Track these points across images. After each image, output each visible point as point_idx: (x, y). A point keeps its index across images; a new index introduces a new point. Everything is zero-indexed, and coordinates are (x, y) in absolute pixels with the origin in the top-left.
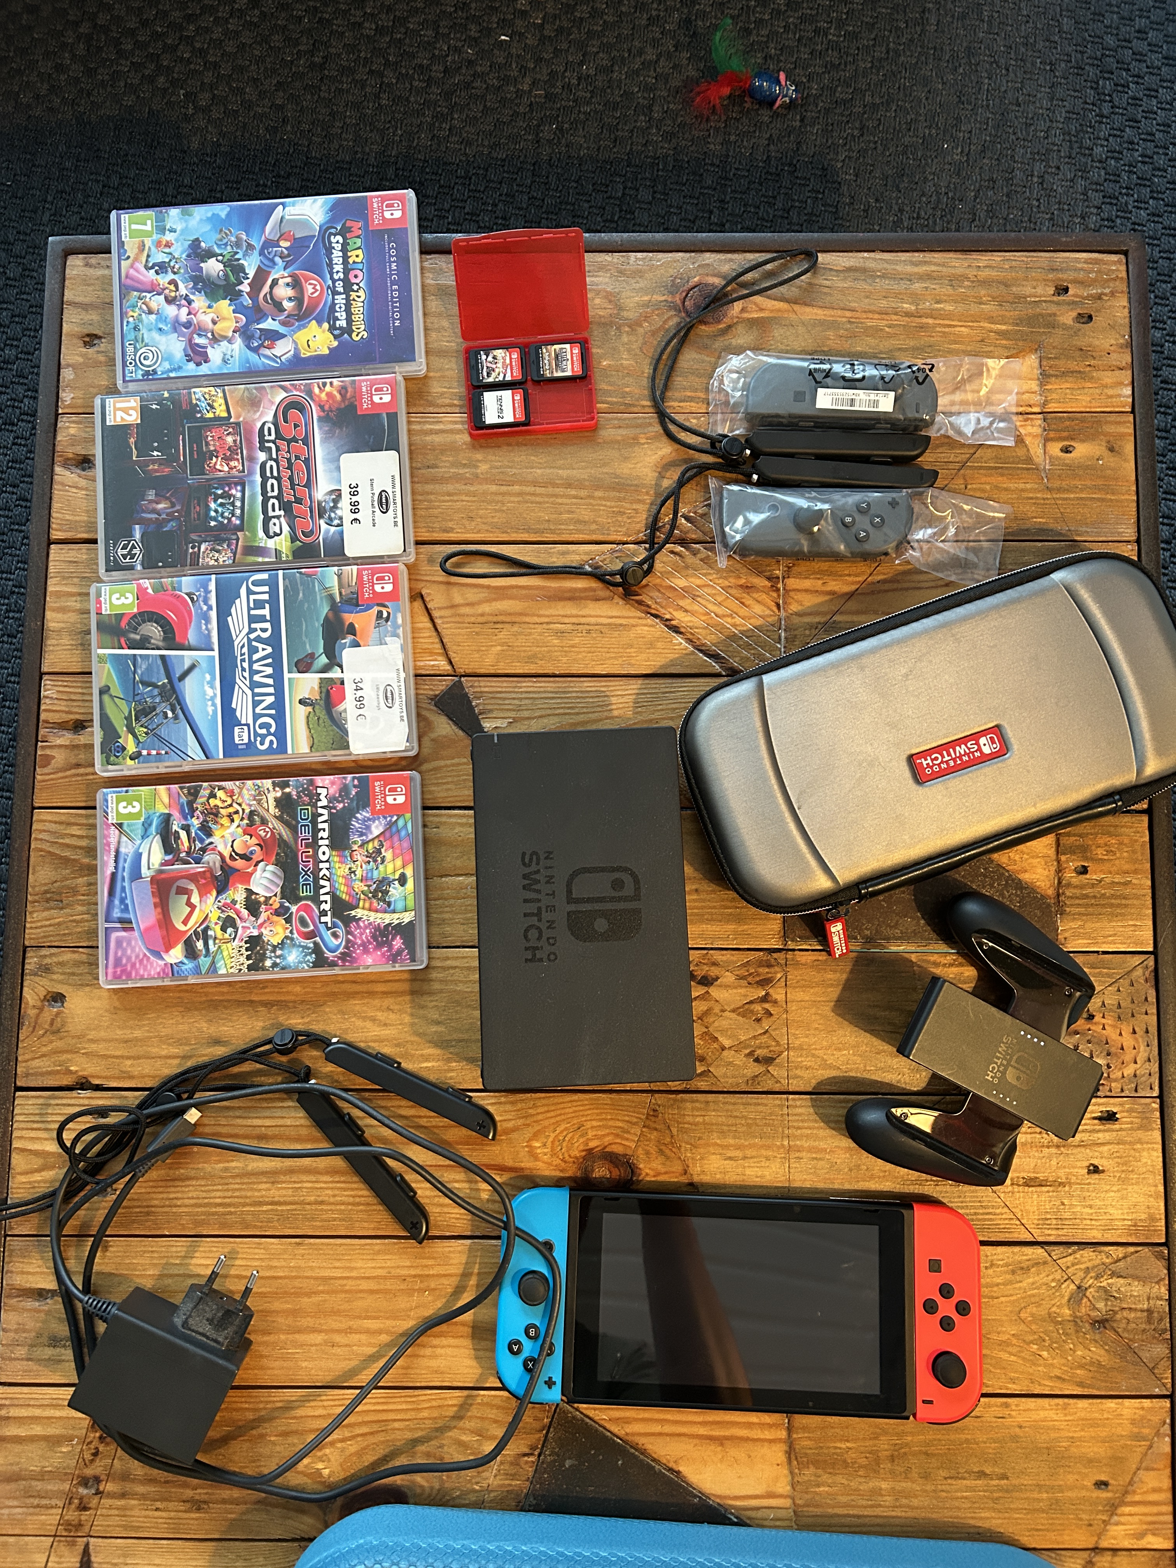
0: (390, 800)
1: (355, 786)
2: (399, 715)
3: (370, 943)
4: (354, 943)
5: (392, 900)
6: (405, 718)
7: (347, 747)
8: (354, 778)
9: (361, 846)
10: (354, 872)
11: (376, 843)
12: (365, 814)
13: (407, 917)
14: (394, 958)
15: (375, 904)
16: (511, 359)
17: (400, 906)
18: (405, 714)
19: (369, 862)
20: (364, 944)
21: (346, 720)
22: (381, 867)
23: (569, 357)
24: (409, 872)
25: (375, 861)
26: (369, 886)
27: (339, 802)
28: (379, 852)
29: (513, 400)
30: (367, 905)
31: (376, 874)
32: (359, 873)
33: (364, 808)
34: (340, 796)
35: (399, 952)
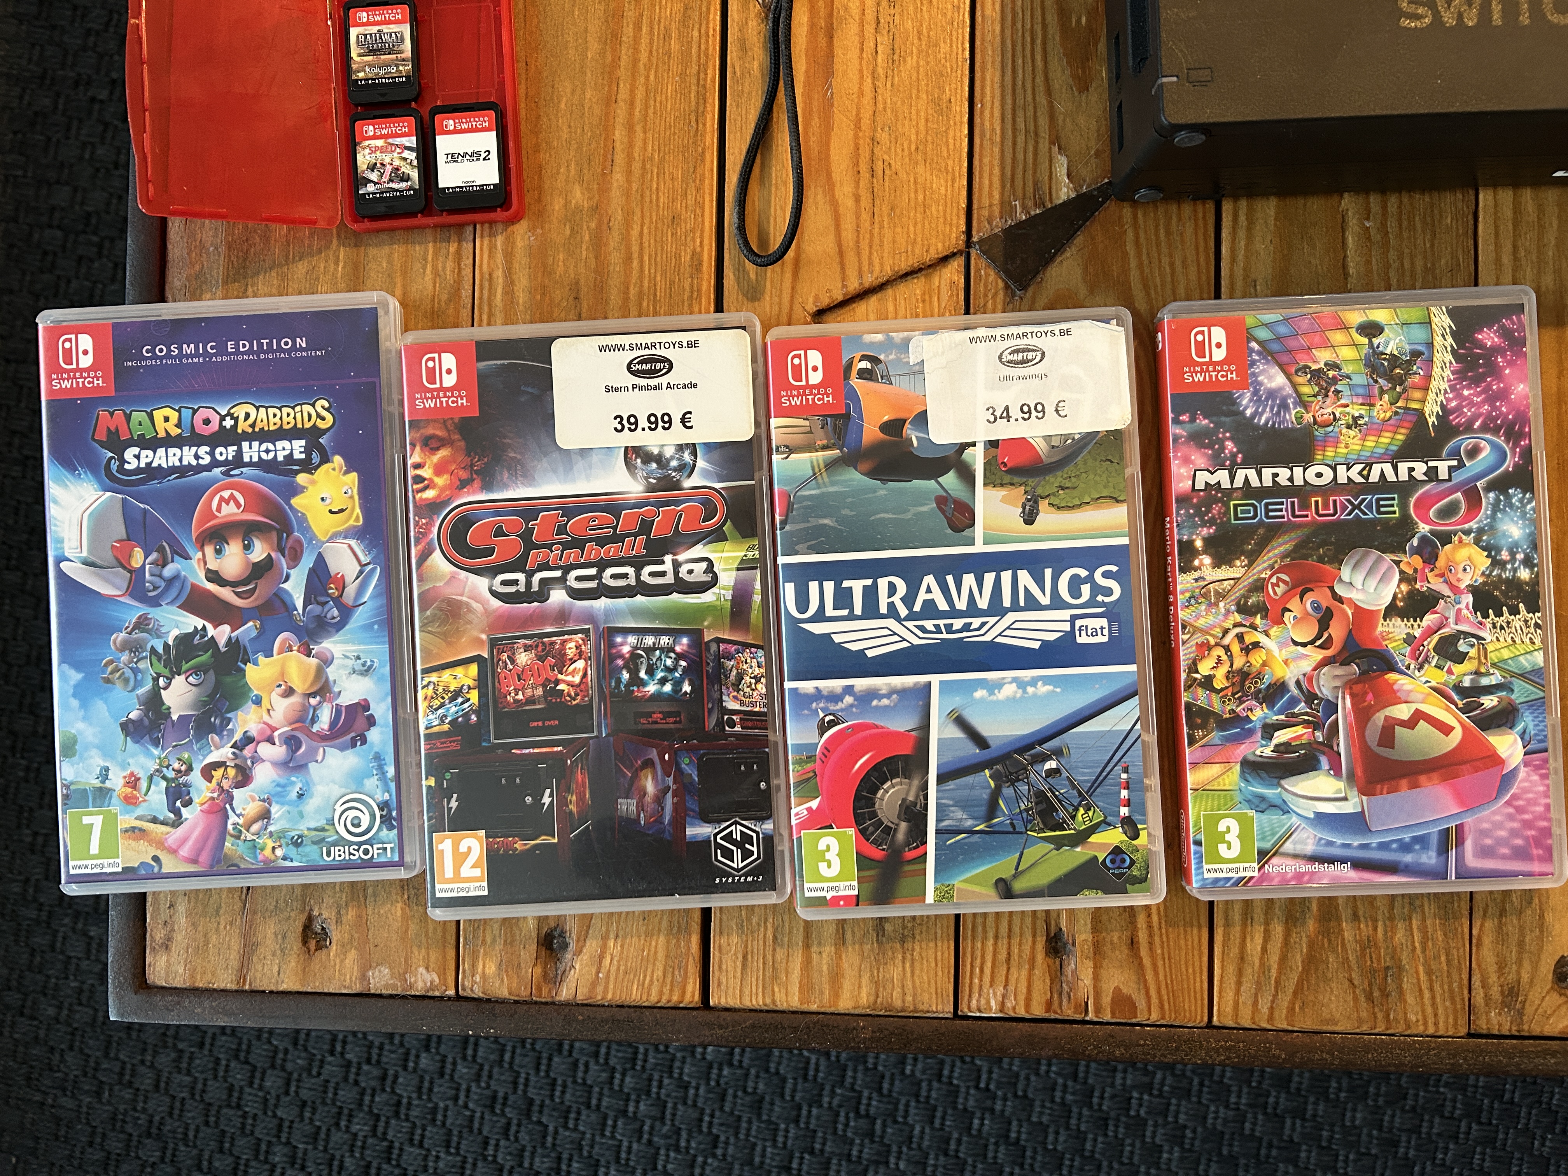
0: (1219, 355)
1: (1193, 420)
2: (1058, 338)
3: (1489, 387)
4: (1489, 418)
5: (1408, 348)
6: (1064, 326)
7: (1117, 434)
8: (1176, 421)
9: (1306, 406)
10: (1355, 419)
11: (1300, 379)
12: (1246, 403)
13: (1442, 321)
14: (1516, 343)
15: (1416, 379)
16: (375, 137)
17: (1419, 334)
18: (1057, 328)
19: (1337, 392)
20: (1492, 398)
21: (1066, 436)
22: (1347, 369)
23: (374, 29)
24: (1355, 317)
25: (1335, 380)
26: (1382, 392)
27: (1223, 448)
28: (1317, 375)
29: (455, 132)
30: (1417, 394)
31: (1360, 379)
32: (1356, 410)
33: (1234, 402)
34: (1210, 446)
35: (1506, 334)
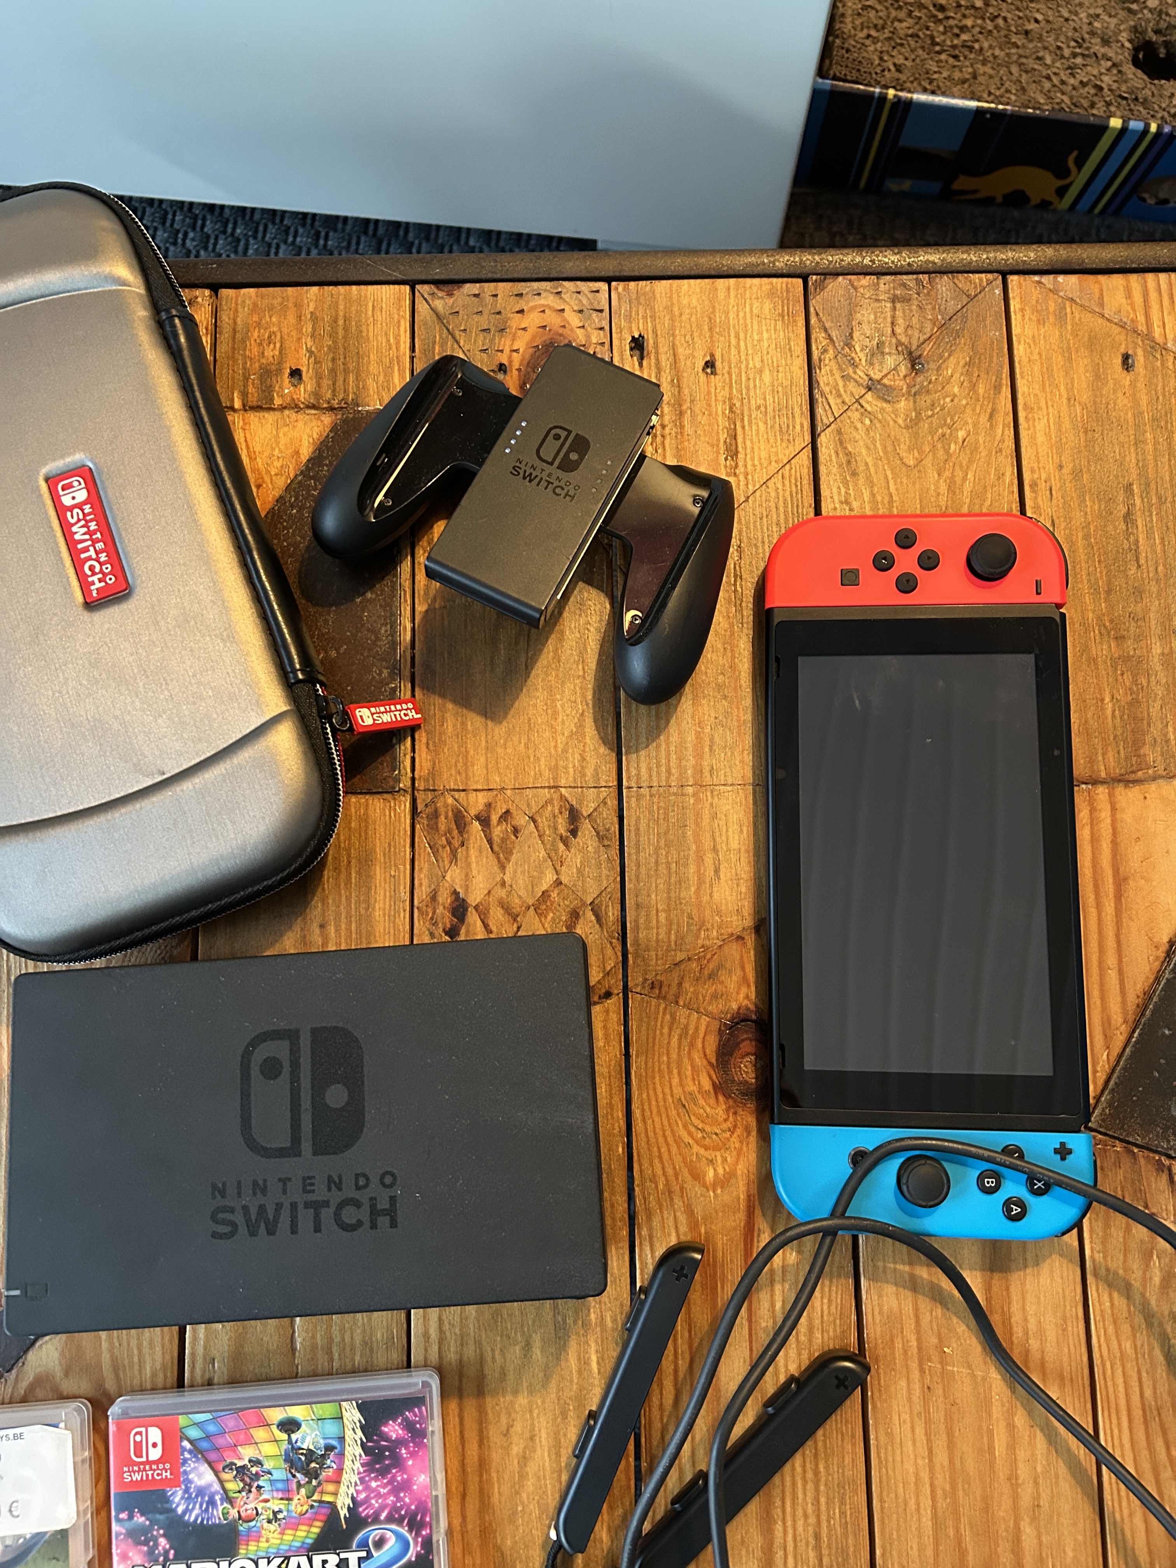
0: (155, 1454)
1: (131, 1517)
2: (12, 1442)
3: (394, 1477)
4: (395, 1509)
5: (322, 1443)
6: (18, 1431)
7: (63, 1535)
8: (118, 1520)
9: (231, 1501)
10: (275, 1513)
11: (226, 1476)
12: (177, 1499)
13: (352, 1415)
14: (417, 1434)
15: (330, 1472)
17: (331, 1429)
18: (11, 1432)
19: (259, 1487)
20: (396, 1490)
21: (19, 1537)
22: (268, 1465)
24: (276, 1415)
25: (257, 1476)
26: (299, 1485)
27: (156, 1545)
28: (241, 1471)
30: (330, 1487)
31: (280, 1474)
32: (275, 1505)
33: (167, 1500)
34: (146, 1543)
35: (409, 1426)
